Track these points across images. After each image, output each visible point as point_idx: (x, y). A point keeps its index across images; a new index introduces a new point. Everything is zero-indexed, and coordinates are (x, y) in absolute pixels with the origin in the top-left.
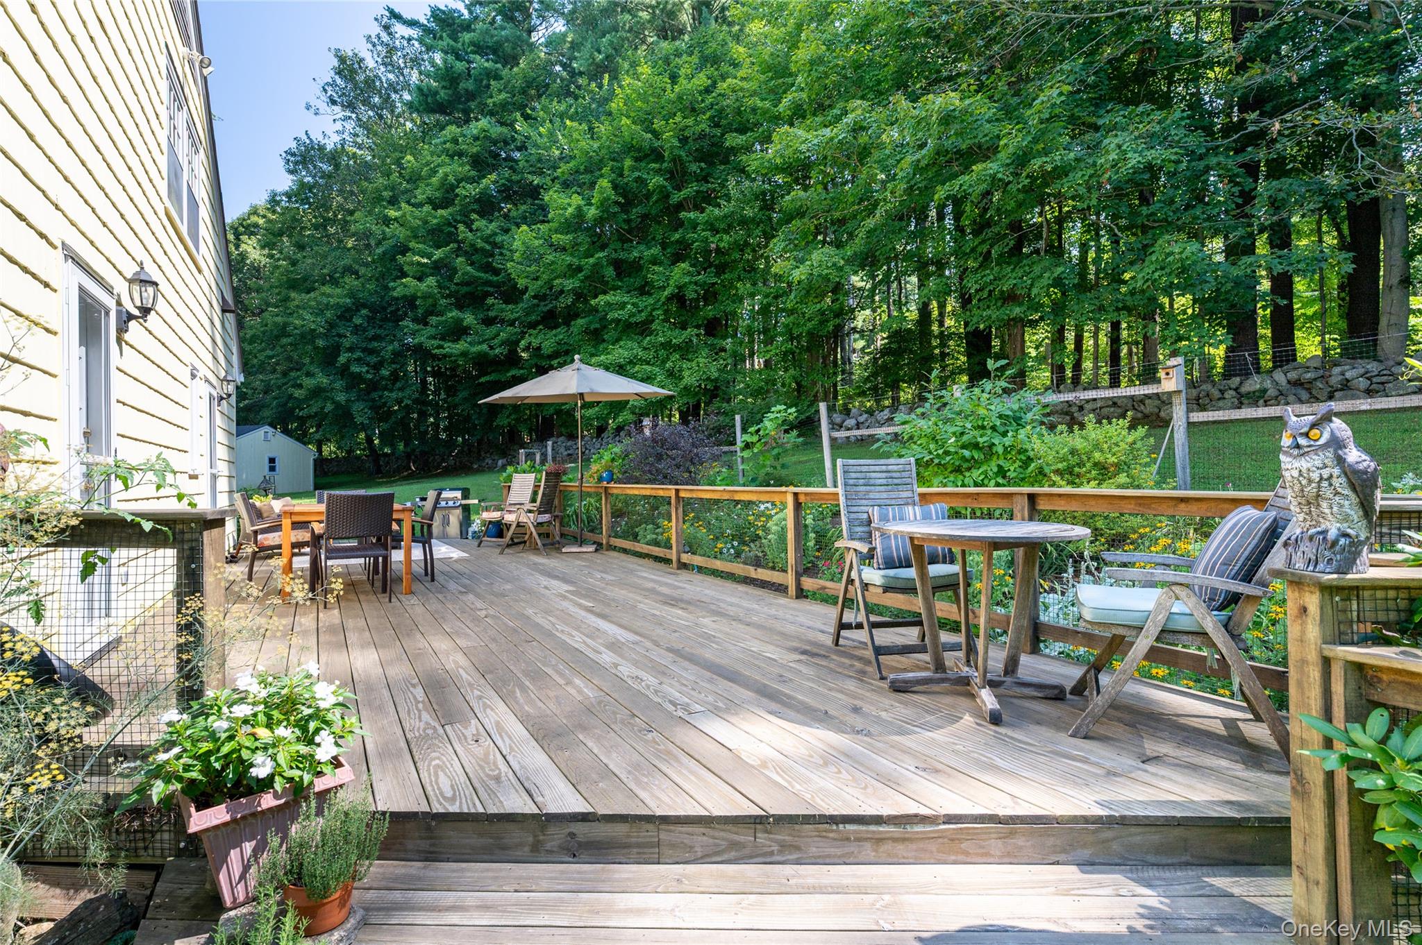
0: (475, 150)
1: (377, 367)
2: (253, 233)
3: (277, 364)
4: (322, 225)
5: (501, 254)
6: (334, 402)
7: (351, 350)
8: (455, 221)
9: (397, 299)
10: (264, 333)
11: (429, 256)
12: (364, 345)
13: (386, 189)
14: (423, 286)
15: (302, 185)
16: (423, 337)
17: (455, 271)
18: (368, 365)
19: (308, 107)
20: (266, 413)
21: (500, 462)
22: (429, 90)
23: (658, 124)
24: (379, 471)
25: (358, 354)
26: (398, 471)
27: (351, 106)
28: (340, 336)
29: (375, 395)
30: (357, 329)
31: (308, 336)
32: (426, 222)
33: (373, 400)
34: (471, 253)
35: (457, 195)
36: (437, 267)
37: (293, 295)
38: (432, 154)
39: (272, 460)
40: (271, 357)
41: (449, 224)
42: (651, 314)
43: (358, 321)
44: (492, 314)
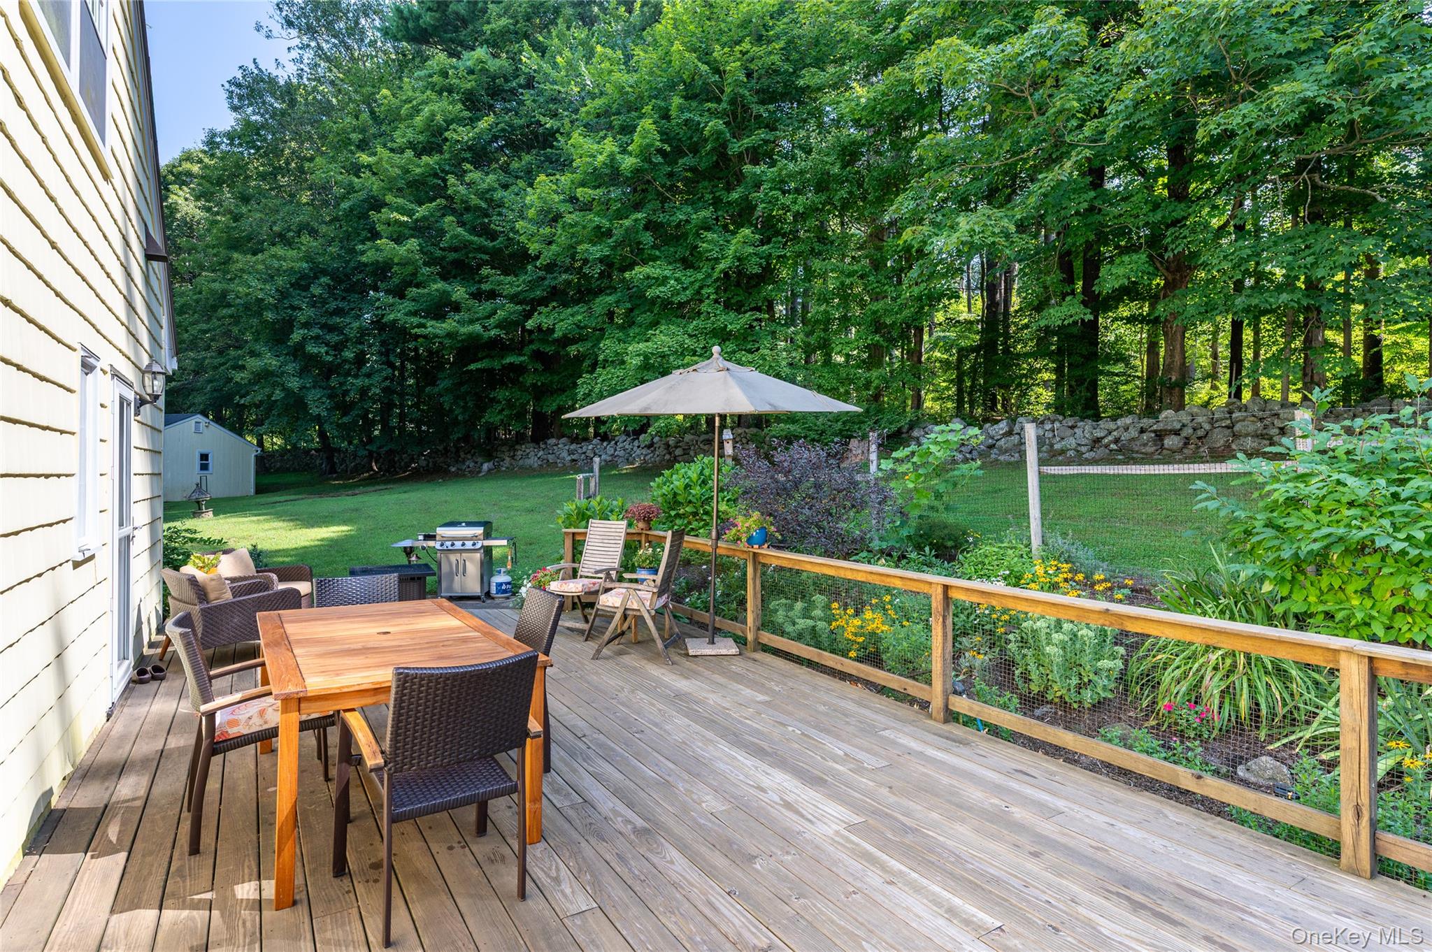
0: (469, 86)
1: (338, 348)
2: (184, 183)
3: (212, 339)
4: (271, 173)
5: (500, 214)
6: (284, 389)
7: (306, 325)
8: (443, 171)
9: (365, 265)
10: (197, 301)
11: (410, 213)
12: (323, 320)
13: (354, 131)
14: (402, 250)
15: (247, 123)
16: (399, 313)
17: (442, 232)
18: (327, 345)
19: (258, 28)
20: (199, 399)
21: (485, 466)
22: (411, 12)
23: (718, 52)
24: (333, 470)
25: (316, 331)
26: (357, 470)
27: (310, 30)
28: (293, 308)
29: (335, 381)
30: (315, 301)
31: (255, 307)
32: (407, 171)
33: (333, 388)
34: (461, 210)
35: (446, 140)
36: (419, 229)
37: (236, 255)
38: (414, 90)
39: (204, 457)
40: (205, 332)
41: (436, 175)
42: (698, 292)
43: (316, 290)
44: (485, 287)
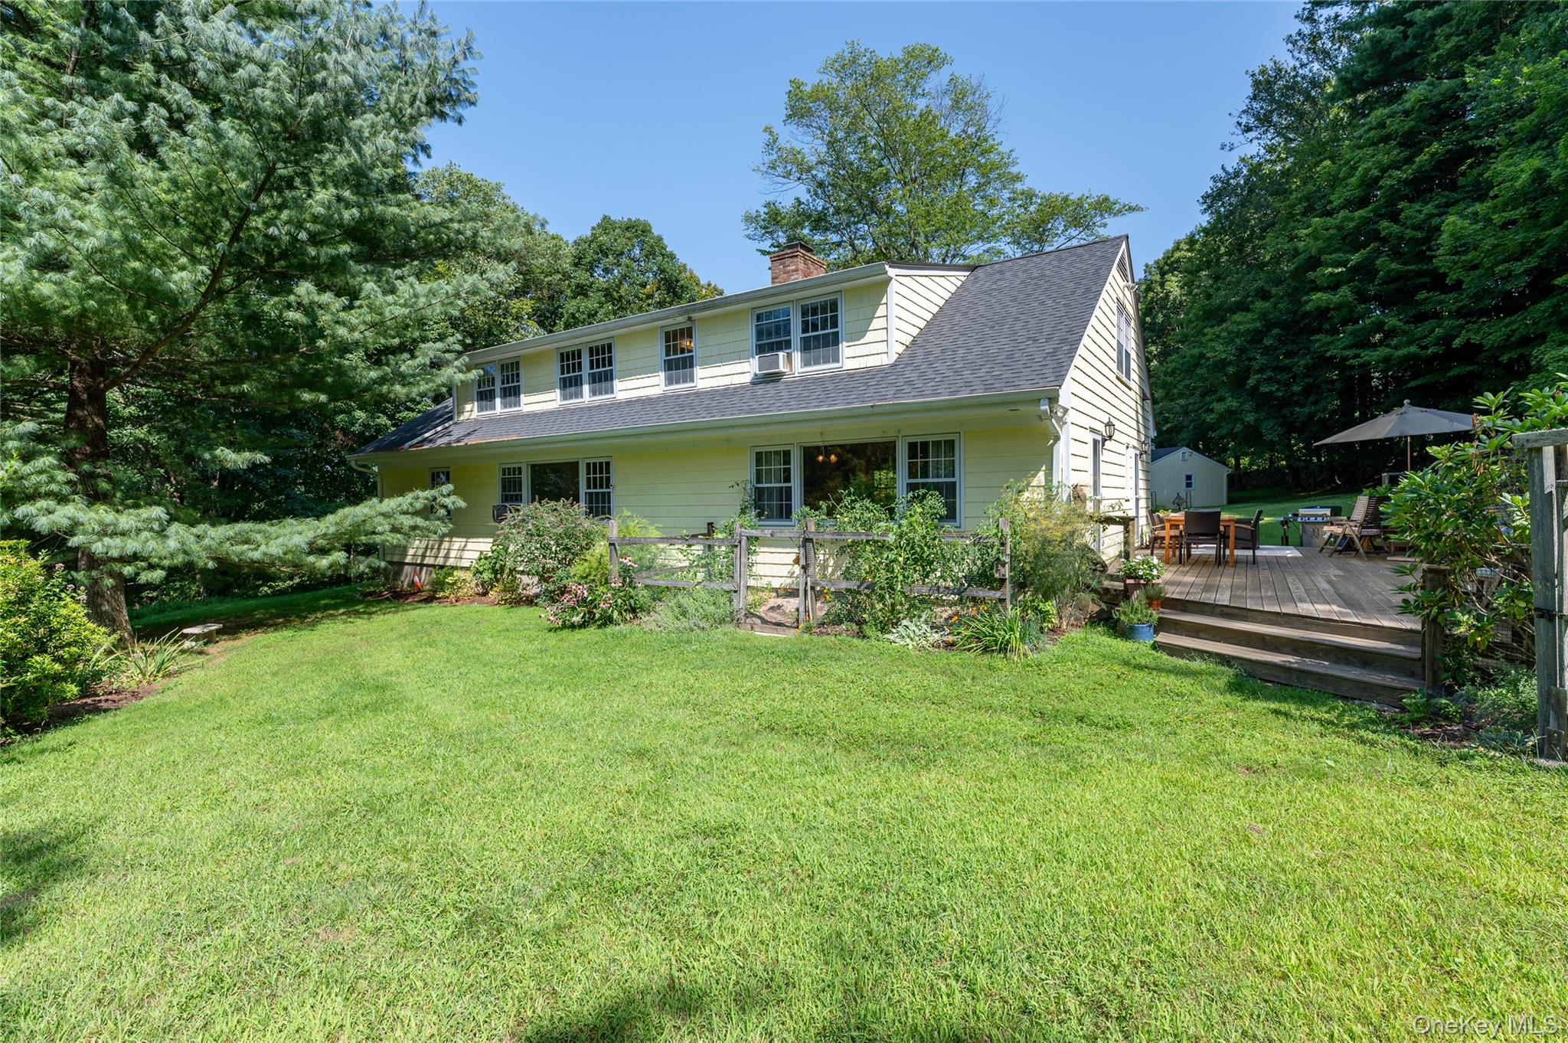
1: (1287, 385)
2: (1176, 271)
3: (1195, 388)
6: (1243, 423)
7: (1261, 371)
9: (1310, 313)
11: (1344, 264)
12: (1275, 364)
13: (1300, 202)
14: (1336, 297)
15: (1218, 218)
16: (1338, 348)
17: (1376, 271)
18: (1278, 383)
19: (1223, 148)
20: (1184, 435)
25: (1268, 374)
28: (1249, 359)
29: (1286, 411)
30: (1267, 350)
31: (1220, 365)
32: (1341, 229)
33: (1284, 417)
35: (1381, 188)
36: (1354, 273)
39: (1189, 478)
41: (1370, 223)
43: (1268, 342)
44: (1421, 310)
